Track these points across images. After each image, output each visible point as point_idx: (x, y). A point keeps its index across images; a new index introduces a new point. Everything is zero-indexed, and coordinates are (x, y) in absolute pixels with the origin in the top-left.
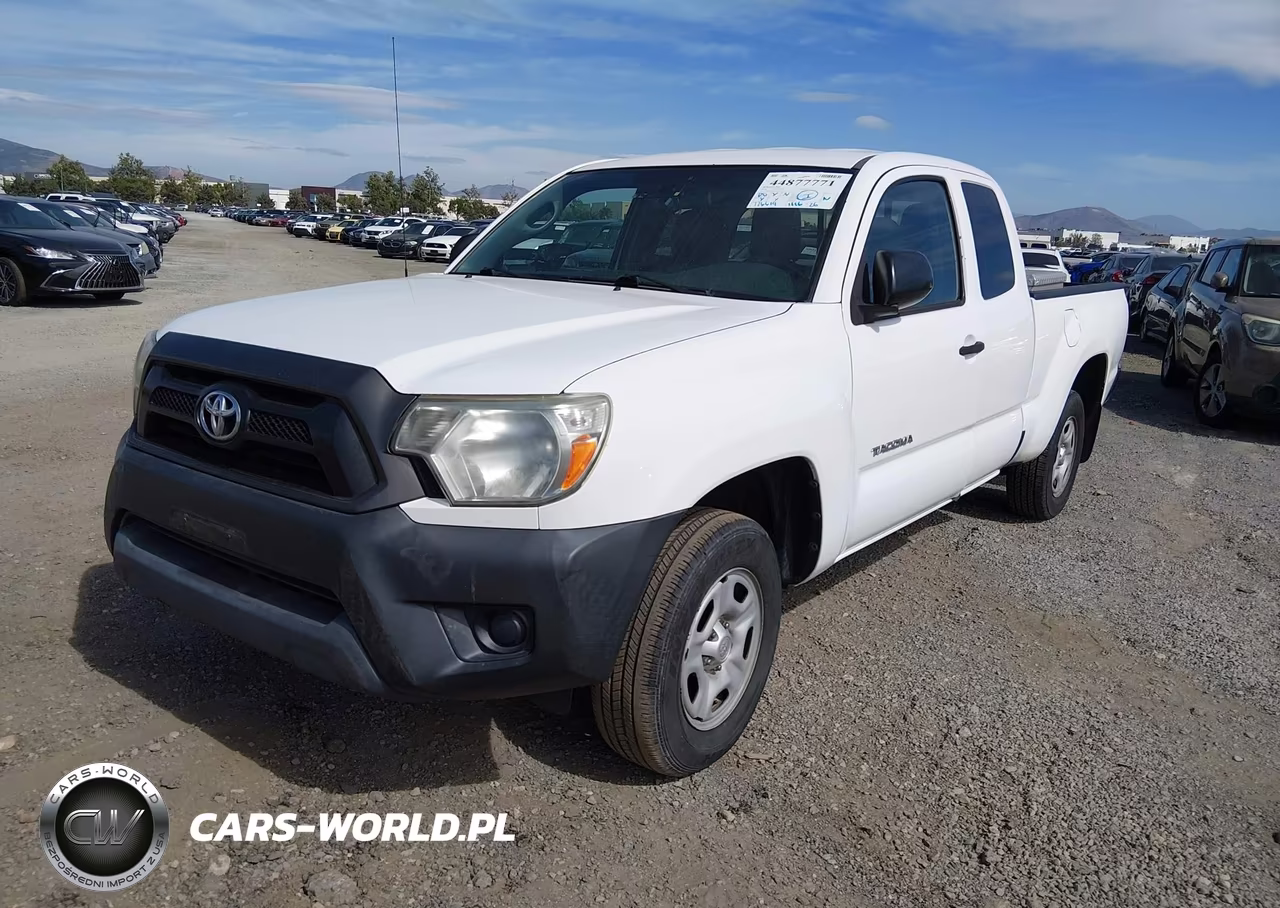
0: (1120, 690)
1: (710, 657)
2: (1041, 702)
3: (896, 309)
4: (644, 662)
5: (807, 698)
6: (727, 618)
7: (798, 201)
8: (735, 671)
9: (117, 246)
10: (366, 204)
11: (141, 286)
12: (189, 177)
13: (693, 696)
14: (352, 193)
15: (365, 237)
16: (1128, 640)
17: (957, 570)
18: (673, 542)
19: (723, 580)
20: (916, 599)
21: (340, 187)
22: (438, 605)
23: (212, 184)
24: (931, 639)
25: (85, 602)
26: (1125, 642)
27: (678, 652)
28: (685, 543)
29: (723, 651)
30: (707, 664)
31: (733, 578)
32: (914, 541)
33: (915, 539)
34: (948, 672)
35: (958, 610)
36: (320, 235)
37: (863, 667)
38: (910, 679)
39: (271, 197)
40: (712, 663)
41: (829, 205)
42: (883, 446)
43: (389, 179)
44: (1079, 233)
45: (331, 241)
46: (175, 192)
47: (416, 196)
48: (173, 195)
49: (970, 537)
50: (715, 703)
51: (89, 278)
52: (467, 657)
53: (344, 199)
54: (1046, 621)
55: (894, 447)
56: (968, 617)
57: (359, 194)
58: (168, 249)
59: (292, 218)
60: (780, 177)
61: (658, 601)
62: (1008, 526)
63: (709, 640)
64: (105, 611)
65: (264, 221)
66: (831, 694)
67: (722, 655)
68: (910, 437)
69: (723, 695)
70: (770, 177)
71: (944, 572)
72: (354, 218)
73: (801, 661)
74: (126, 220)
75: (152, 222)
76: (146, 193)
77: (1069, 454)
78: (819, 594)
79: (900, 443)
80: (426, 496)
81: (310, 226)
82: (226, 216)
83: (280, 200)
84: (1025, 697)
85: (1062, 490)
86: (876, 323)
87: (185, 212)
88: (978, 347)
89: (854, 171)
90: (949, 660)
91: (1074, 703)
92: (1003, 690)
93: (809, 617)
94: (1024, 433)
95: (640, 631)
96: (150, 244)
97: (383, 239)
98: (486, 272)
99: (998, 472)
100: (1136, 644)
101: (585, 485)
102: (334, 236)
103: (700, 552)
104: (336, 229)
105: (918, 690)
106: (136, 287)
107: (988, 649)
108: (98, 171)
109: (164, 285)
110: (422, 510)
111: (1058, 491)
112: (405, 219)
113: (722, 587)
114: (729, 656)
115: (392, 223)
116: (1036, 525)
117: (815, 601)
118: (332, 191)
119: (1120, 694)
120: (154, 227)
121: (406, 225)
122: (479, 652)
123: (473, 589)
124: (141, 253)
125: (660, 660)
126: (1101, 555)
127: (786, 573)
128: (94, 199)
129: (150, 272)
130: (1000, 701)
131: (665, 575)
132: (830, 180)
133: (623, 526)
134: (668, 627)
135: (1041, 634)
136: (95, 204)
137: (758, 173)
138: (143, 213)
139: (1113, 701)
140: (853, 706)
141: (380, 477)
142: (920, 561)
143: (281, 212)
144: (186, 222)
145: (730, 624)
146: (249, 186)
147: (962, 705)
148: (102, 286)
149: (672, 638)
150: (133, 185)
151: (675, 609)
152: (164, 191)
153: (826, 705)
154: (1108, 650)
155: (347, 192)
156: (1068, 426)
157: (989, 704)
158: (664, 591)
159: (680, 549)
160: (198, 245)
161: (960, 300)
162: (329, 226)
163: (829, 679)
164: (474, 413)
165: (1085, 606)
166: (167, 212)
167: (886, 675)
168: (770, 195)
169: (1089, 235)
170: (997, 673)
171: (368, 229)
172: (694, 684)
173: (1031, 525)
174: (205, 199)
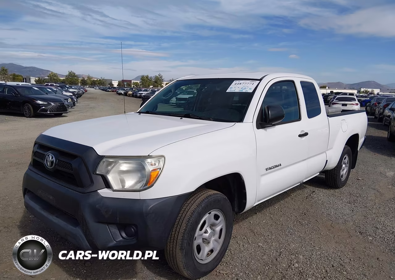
0: (353, 251)
1: (206, 239)
2: (325, 255)
3: (272, 124)
4: (179, 242)
5: (244, 251)
6: (212, 226)
7: (242, 90)
8: (216, 243)
9: (60, 100)
10: (141, 85)
11: (68, 112)
12: (89, 78)
13: (199, 253)
14: (136, 81)
15: (138, 95)
16: (360, 232)
17: (305, 206)
18: (191, 201)
19: (209, 214)
20: (289, 216)
21: (133, 80)
22: (108, 223)
23: (95, 80)
24: (291, 231)
25: (25, 213)
26: (359, 233)
27: (192, 238)
28: (195, 202)
29: (210, 237)
30: (204, 241)
31: (213, 213)
32: (293, 196)
33: (293, 195)
34: (295, 243)
35: (303, 221)
36: (126, 94)
37: (266, 240)
38: (281, 245)
39: (113, 83)
40: (206, 241)
41: (251, 91)
42: (270, 168)
43: (147, 77)
44: (367, 89)
45: (129, 96)
46: (84, 82)
47: (156, 82)
48: (84, 83)
49: (312, 194)
50: (208, 254)
51: (52, 109)
52: (117, 240)
53: (134, 83)
54: (332, 225)
55: (274, 168)
56: (306, 223)
57: (138, 82)
58: (80, 100)
59: (118, 89)
60: (237, 82)
61: (184, 221)
62: (326, 190)
63: (205, 233)
64: (30, 216)
65: (110, 90)
66: (253, 250)
67: (210, 238)
68: (280, 164)
69: (212, 251)
70: (235, 82)
71: (301, 207)
72: (136, 89)
73: (245, 238)
74: (66, 91)
75: (75, 92)
76: (76, 83)
77: (347, 166)
78: (256, 214)
79: (277, 166)
80: (106, 188)
81: (122, 92)
82: (99, 89)
83: (115, 84)
84: (319, 253)
85: (345, 179)
86: (266, 128)
87: (87, 88)
88: (306, 134)
89: (260, 80)
90: (296, 238)
91: (336, 255)
92: (312, 250)
93: (251, 222)
94: (327, 161)
95: (178, 231)
96: (72, 99)
97: (143, 96)
98: (147, 112)
99: (319, 173)
100: (362, 234)
101: (155, 185)
102: (130, 95)
103: (199, 205)
104: (130, 93)
105: (283, 249)
106: (66, 112)
107: (310, 235)
108: (62, 76)
109: (75, 111)
110: (104, 192)
111: (343, 179)
112: (151, 89)
113: (208, 216)
114: (213, 239)
115: (146, 91)
116: (335, 190)
117: (255, 216)
118: (131, 81)
119: (353, 252)
120: (76, 93)
121: (151, 91)
122: (121, 239)
123: (118, 219)
124: (69, 101)
125: (184, 241)
126: (356, 201)
127: (236, 209)
128: (58, 85)
129: (71, 107)
130: (311, 254)
131: (187, 212)
132: (253, 83)
133: (168, 198)
134: (187, 230)
135: (330, 230)
136: (59, 87)
137: (231, 80)
138: (73, 89)
139: (350, 255)
140: (260, 255)
141: (92, 182)
142: (293, 202)
143: (115, 88)
144: (87, 91)
145: (213, 227)
146: (106, 80)
147: (297, 255)
148: (56, 112)
149: (189, 234)
150: (72, 80)
151: (190, 224)
152: (81, 82)
153: (251, 254)
154: (352, 236)
155: (135, 81)
156: (345, 157)
157: (307, 255)
158: (187, 217)
159: (193, 204)
160: (90, 98)
161: (299, 119)
162: (128, 92)
163: (254, 245)
164: (121, 162)
165: (347, 220)
166: (82, 88)
167: (273, 244)
168: (234, 88)
169: (370, 90)
170: (311, 244)
171: (139, 92)
172: (199, 249)
173: (334, 190)
174: (93, 84)
